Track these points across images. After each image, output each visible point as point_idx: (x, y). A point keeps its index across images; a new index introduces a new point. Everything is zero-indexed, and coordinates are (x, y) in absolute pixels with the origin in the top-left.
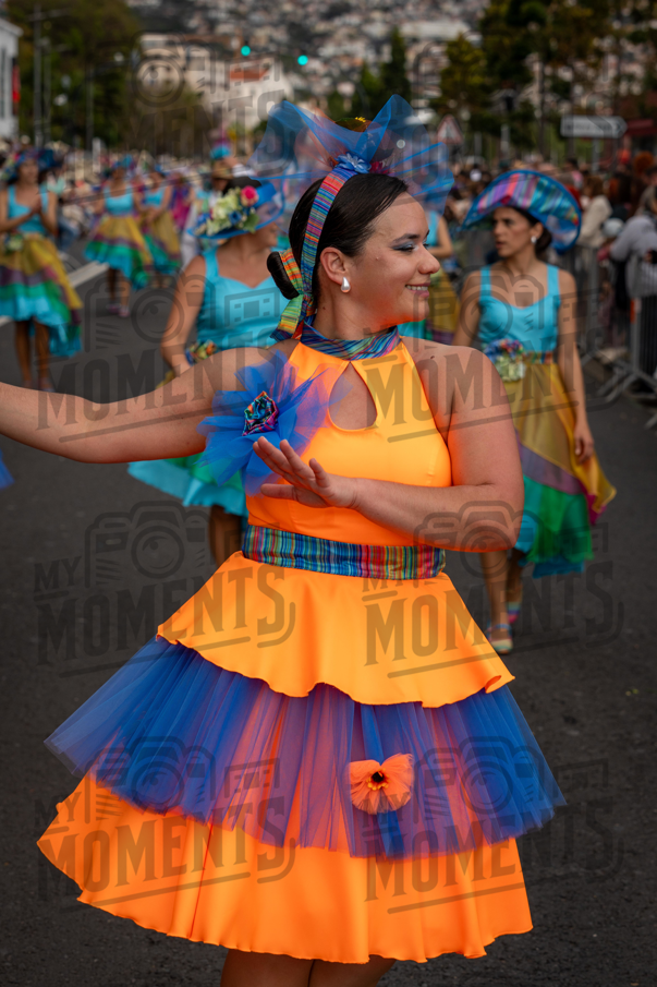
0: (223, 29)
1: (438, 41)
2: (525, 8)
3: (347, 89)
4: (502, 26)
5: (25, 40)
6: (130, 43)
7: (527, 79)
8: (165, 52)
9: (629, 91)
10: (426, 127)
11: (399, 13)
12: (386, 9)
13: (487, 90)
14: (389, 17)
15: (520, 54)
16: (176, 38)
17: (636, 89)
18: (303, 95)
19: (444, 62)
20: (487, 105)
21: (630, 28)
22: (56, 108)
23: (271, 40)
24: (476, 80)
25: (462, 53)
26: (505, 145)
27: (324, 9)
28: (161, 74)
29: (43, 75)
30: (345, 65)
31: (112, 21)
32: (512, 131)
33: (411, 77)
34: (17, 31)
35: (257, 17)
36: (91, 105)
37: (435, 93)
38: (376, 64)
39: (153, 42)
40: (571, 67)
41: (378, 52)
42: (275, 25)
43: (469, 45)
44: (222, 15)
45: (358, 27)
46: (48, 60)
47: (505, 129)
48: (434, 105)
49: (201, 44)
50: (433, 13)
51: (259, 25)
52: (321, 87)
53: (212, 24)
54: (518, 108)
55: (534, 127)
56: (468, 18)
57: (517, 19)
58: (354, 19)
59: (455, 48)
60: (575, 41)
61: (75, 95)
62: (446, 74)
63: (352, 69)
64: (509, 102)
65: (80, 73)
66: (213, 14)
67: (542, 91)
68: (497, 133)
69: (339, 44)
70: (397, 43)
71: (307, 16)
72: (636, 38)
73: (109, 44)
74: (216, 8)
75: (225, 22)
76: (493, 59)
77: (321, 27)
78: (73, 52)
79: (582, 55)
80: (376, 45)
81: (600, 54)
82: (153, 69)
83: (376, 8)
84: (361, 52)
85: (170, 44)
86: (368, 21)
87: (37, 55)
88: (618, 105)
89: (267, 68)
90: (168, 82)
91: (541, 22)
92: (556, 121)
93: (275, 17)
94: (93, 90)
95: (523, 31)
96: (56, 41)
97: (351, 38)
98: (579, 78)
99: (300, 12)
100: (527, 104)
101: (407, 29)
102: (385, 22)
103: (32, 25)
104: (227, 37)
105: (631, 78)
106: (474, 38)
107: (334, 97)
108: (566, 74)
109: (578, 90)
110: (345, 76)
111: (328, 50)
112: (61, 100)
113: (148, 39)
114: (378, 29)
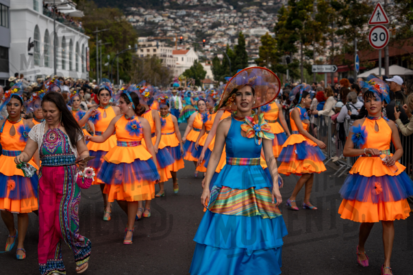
0: (169, 34)
1: (257, 36)
2: (293, 22)
3: (220, 56)
4: (284, 29)
5: (90, 41)
6: (133, 41)
7: (296, 51)
8: (147, 44)
9: (337, 54)
11: (240, 25)
12: (235, 24)
13: (279, 55)
14: (236, 27)
15: (292, 40)
16: (153, 38)
17: (339, 52)
18: (203, 59)
19: (260, 45)
20: (280, 61)
21: (336, 29)
22: (104, 67)
23: (189, 38)
24: (274, 51)
25: (268, 41)
26: (287, 76)
27: (210, 24)
28: (145, 53)
29: (99, 54)
30: (220, 46)
31: (126, 32)
32: (290, 71)
33: (247, 51)
34: (89, 37)
35: (183, 29)
36: (118, 66)
37: (258, 56)
38: (232, 46)
39: (142, 40)
40: (313, 45)
41: (233, 41)
42: (191, 32)
43: (270, 37)
44: (169, 29)
45: (224, 31)
46: (101, 48)
47: (287, 71)
48: (257, 62)
49: (161, 41)
50: (255, 25)
51: (185, 32)
52: (210, 56)
53: (165, 32)
54: (292, 62)
55: (299, 70)
56: (269, 26)
57: (290, 26)
58: (223, 29)
59: (265, 39)
60: (314, 35)
61: (112, 62)
62: (262, 48)
63: (223, 48)
64: (288, 60)
65: (113, 53)
66: (165, 28)
67: (302, 55)
68: (286, 73)
69: (217, 38)
70: (241, 38)
71: (203, 27)
72: (339, 33)
73: (125, 41)
74: (166, 25)
75: (171, 31)
76: (281, 43)
77: (209, 32)
78: (111, 45)
79: (317, 40)
80: (232, 38)
81: (325, 39)
82: (142, 51)
83: (231, 24)
84: (226, 41)
85: (149, 41)
86: (228, 29)
87: (97, 46)
88: (332, 60)
89: (188, 49)
90: (148, 55)
91: (300, 28)
92: (309, 68)
93: (191, 29)
94: (118, 60)
95: (293, 31)
96: (104, 41)
97: (222, 36)
98: (317, 50)
99: (201, 26)
100: (295, 60)
101: (244, 31)
102: (235, 29)
103: (94, 35)
104: (171, 36)
105: (337, 48)
106: (272, 34)
107: (215, 59)
108: (311, 48)
109: (317, 54)
110: (220, 51)
111: (213, 41)
112: (106, 64)
113: (140, 39)
114: (232, 32)
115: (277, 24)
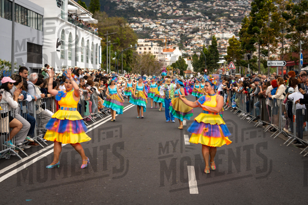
0: (161, 36)
1: (226, 39)
2: (253, 28)
3: (199, 54)
4: (246, 33)
5: (102, 41)
6: (134, 41)
7: (255, 50)
8: (144, 44)
9: (286, 52)
10: (223, 64)
11: (214, 30)
12: (210, 30)
13: (242, 53)
14: (210, 32)
15: (252, 42)
16: (148, 40)
17: (288, 51)
18: (185, 56)
19: (228, 45)
20: (243, 57)
21: (286, 34)
22: (112, 61)
23: (176, 40)
24: (239, 50)
25: (234, 42)
26: (249, 70)
27: (191, 30)
28: (143, 51)
29: (109, 51)
30: (198, 46)
31: (129, 35)
32: (250, 65)
33: (218, 50)
34: (101, 39)
35: (171, 33)
36: (122, 60)
37: (226, 54)
38: (207, 46)
39: (141, 41)
40: (267, 46)
41: (208, 43)
42: (177, 35)
43: (236, 39)
44: (161, 33)
45: (201, 35)
46: (110, 47)
47: (249, 65)
48: (226, 58)
49: (155, 42)
50: (224, 31)
51: (173, 36)
52: (191, 53)
53: (158, 35)
54: (252, 58)
55: (257, 64)
56: (236, 33)
57: (251, 32)
58: (201, 33)
59: (232, 41)
60: (269, 38)
61: (118, 57)
62: (229, 48)
63: (200, 48)
64: (249, 57)
65: (119, 51)
66: (158, 32)
67: (259, 53)
68: (247, 67)
69: (196, 40)
70: (214, 40)
71: (186, 32)
72: (288, 37)
73: (128, 42)
75: (162, 34)
76: (244, 44)
77: (190, 36)
78: (117, 45)
79: (271, 42)
80: (207, 40)
81: (277, 41)
82: (140, 49)
83: (207, 30)
84: (202, 43)
85: (146, 42)
86: (204, 33)
87: (107, 45)
88: (282, 57)
89: (175, 48)
90: (145, 52)
91: (259, 33)
92: (265, 63)
93: (177, 33)
94: (123, 55)
95: (253, 35)
96: (113, 41)
97: (199, 38)
98: (271, 50)
99: (184, 31)
100: (254, 57)
101: (217, 36)
102: (209, 34)
103: (105, 37)
104: (162, 38)
105: (286, 49)
108: (266, 48)
109: (271, 52)
110: (198, 49)
111: (193, 42)
112: (114, 59)
113: (139, 40)
114: (207, 36)
115: (241, 30)
